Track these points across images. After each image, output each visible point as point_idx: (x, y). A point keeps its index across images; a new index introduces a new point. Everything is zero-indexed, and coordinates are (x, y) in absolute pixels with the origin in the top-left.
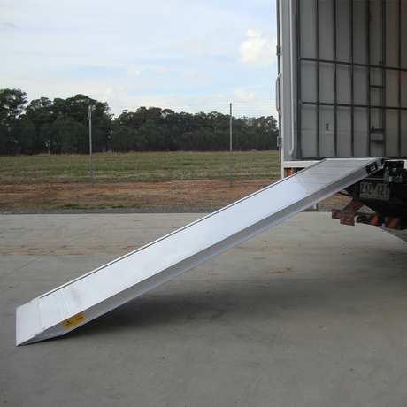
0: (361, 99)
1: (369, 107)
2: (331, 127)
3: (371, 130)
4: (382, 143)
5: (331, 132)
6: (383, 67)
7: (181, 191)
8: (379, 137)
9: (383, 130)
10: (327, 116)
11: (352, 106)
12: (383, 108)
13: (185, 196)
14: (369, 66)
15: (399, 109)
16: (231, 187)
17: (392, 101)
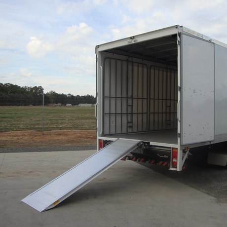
0: (124, 111)
1: (127, 114)
2: (114, 122)
3: (128, 122)
4: (131, 127)
5: (114, 124)
6: (132, 98)
7: (19, 138)
8: (130, 125)
9: (132, 122)
10: (113, 118)
11: (121, 114)
12: (132, 114)
13: (22, 141)
14: (127, 98)
15: (138, 113)
16: (43, 135)
17: (135, 111)
